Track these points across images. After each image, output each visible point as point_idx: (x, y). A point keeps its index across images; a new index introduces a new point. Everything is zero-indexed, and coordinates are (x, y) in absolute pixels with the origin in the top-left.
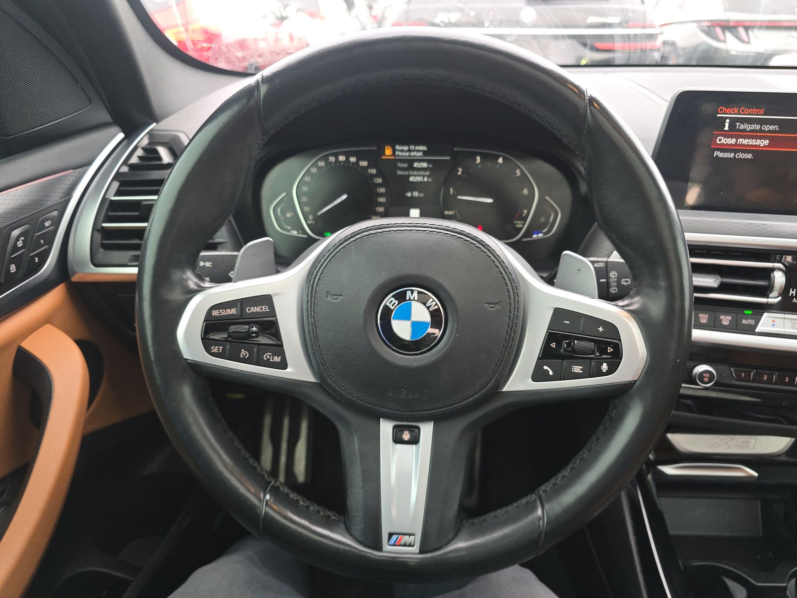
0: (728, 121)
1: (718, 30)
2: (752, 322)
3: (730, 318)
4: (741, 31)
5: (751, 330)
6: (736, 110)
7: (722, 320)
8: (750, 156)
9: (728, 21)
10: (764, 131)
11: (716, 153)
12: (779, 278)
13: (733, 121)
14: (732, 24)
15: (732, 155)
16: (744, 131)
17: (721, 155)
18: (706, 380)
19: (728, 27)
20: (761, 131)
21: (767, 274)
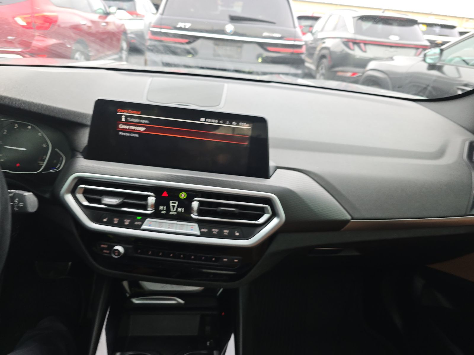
0: (124, 116)
1: (351, 44)
2: (139, 223)
3: (129, 221)
4: (362, 45)
5: (138, 228)
6: (127, 111)
7: (125, 222)
8: (137, 135)
9: (355, 39)
10: (141, 123)
11: (121, 133)
12: (152, 200)
13: (126, 117)
14: (358, 41)
15: (128, 134)
16: (132, 122)
17: (123, 134)
18: (116, 254)
19: (356, 43)
20: (140, 123)
21: (146, 198)
